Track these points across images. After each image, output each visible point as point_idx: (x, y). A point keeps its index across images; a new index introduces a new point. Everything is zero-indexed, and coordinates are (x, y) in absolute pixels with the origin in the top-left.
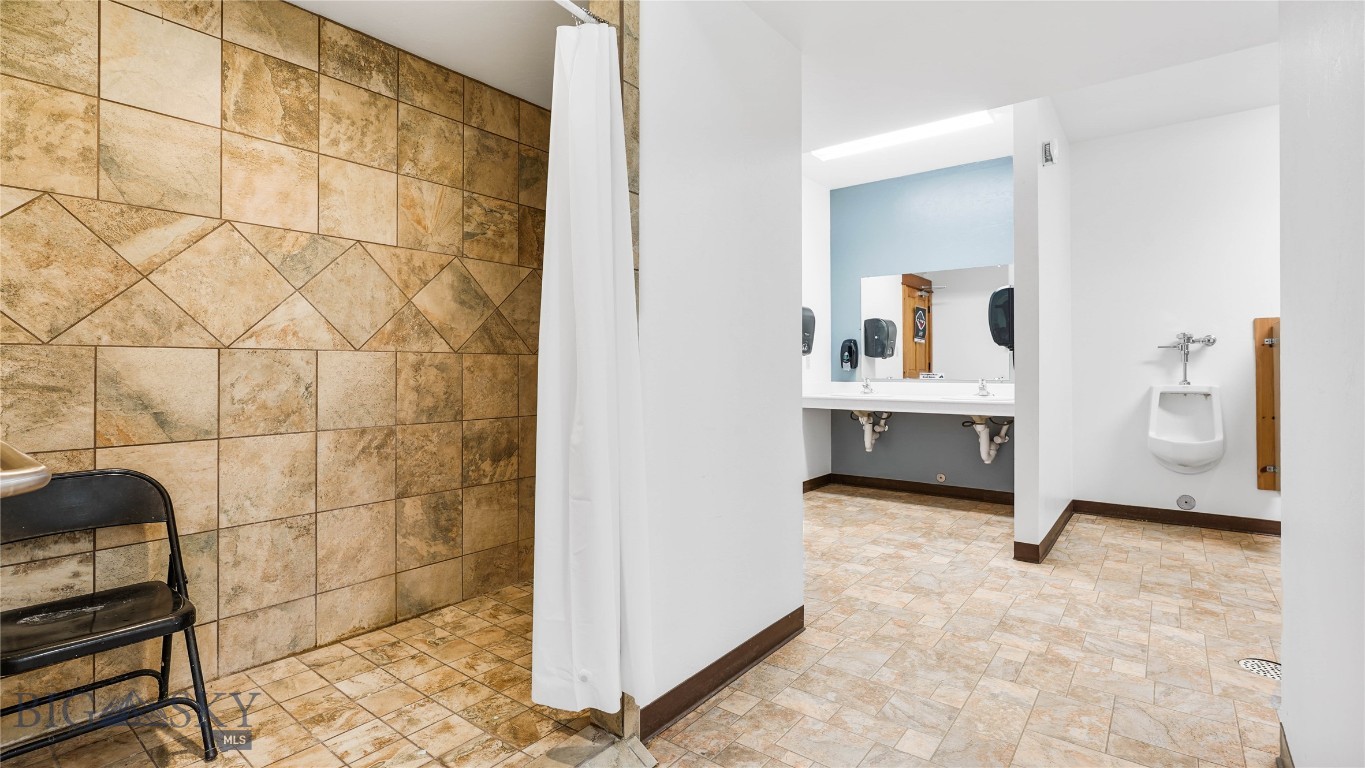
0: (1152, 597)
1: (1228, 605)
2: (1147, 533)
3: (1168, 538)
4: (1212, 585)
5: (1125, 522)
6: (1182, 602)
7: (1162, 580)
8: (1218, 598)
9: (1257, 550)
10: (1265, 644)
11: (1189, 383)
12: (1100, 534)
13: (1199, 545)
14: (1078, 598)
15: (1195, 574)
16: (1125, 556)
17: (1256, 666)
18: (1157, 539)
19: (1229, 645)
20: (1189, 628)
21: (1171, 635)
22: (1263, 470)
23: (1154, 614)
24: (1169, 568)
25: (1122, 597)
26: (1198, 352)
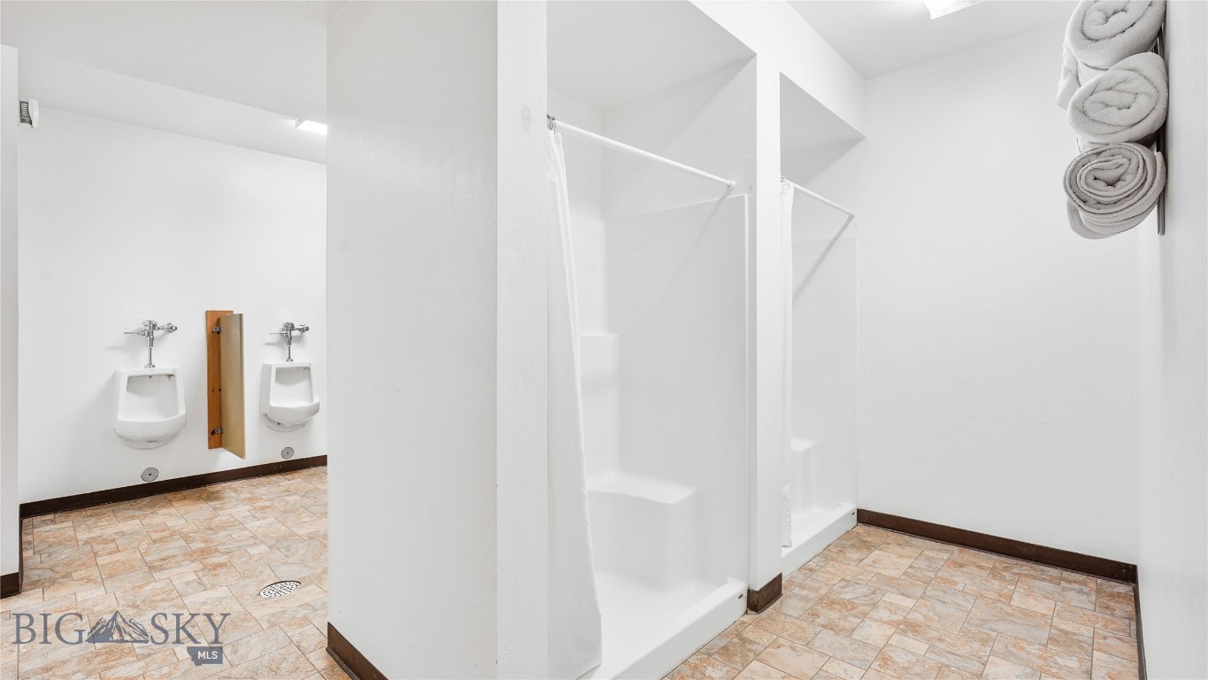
0: (165, 574)
1: (227, 553)
2: (119, 514)
3: (141, 513)
4: (206, 541)
5: (89, 511)
6: (194, 566)
7: (164, 554)
8: (217, 551)
9: (216, 499)
10: (267, 571)
11: (154, 366)
12: (71, 533)
13: (172, 510)
14: (96, 609)
15: (186, 538)
16: (112, 546)
17: (271, 592)
18: (133, 517)
19: (247, 585)
20: (213, 586)
21: (203, 600)
22: (212, 433)
23: (179, 588)
24: (162, 540)
25: (140, 587)
26: (162, 337)
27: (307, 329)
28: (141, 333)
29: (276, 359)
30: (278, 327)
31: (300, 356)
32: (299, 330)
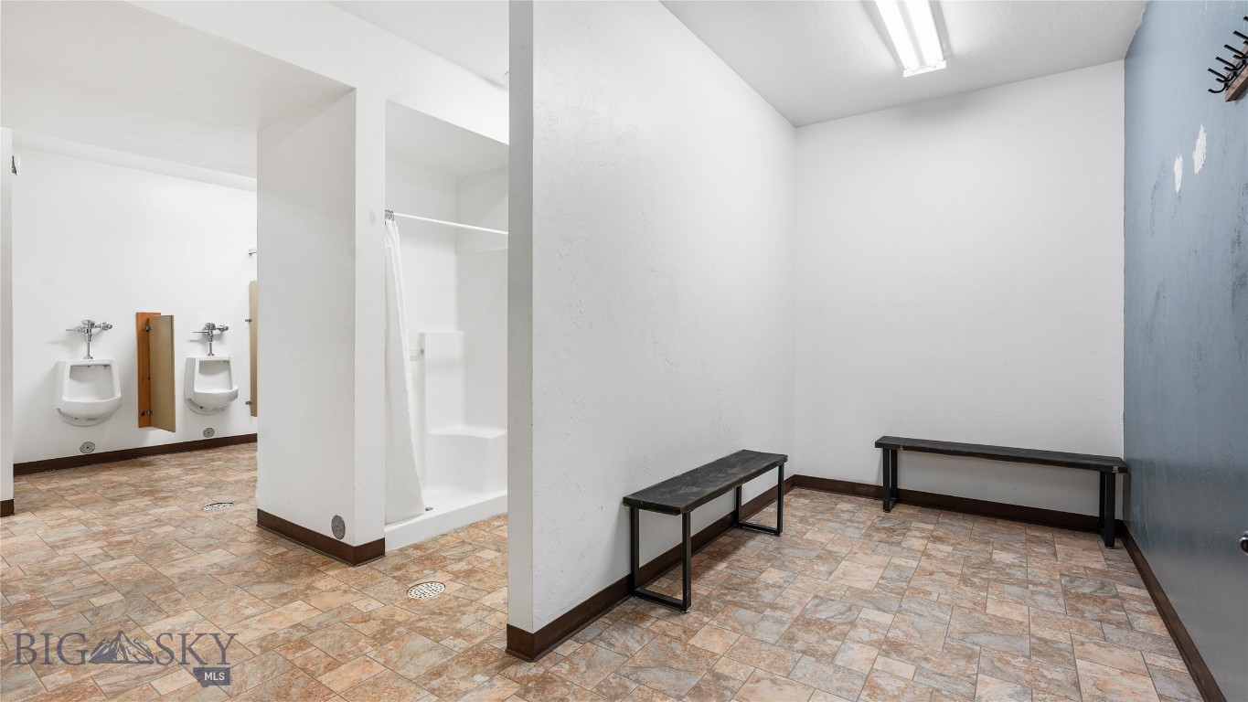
2: (67, 476)
3: (86, 474)
4: (151, 487)
6: (148, 498)
10: (206, 498)
11: (92, 358)
13: (113, 472)
15: (133, 485)
16: (73, 491)
18: (80, 477)
19: (192, 505)
20: (167, 506)
22: (142, 415)
24: (113, 487)
26: (98, 334)
27: (227, 329)
28: (80, 330)
29: (199, 353)
30: (201, 327)
31: (220, 352)
32: (220, 329)
